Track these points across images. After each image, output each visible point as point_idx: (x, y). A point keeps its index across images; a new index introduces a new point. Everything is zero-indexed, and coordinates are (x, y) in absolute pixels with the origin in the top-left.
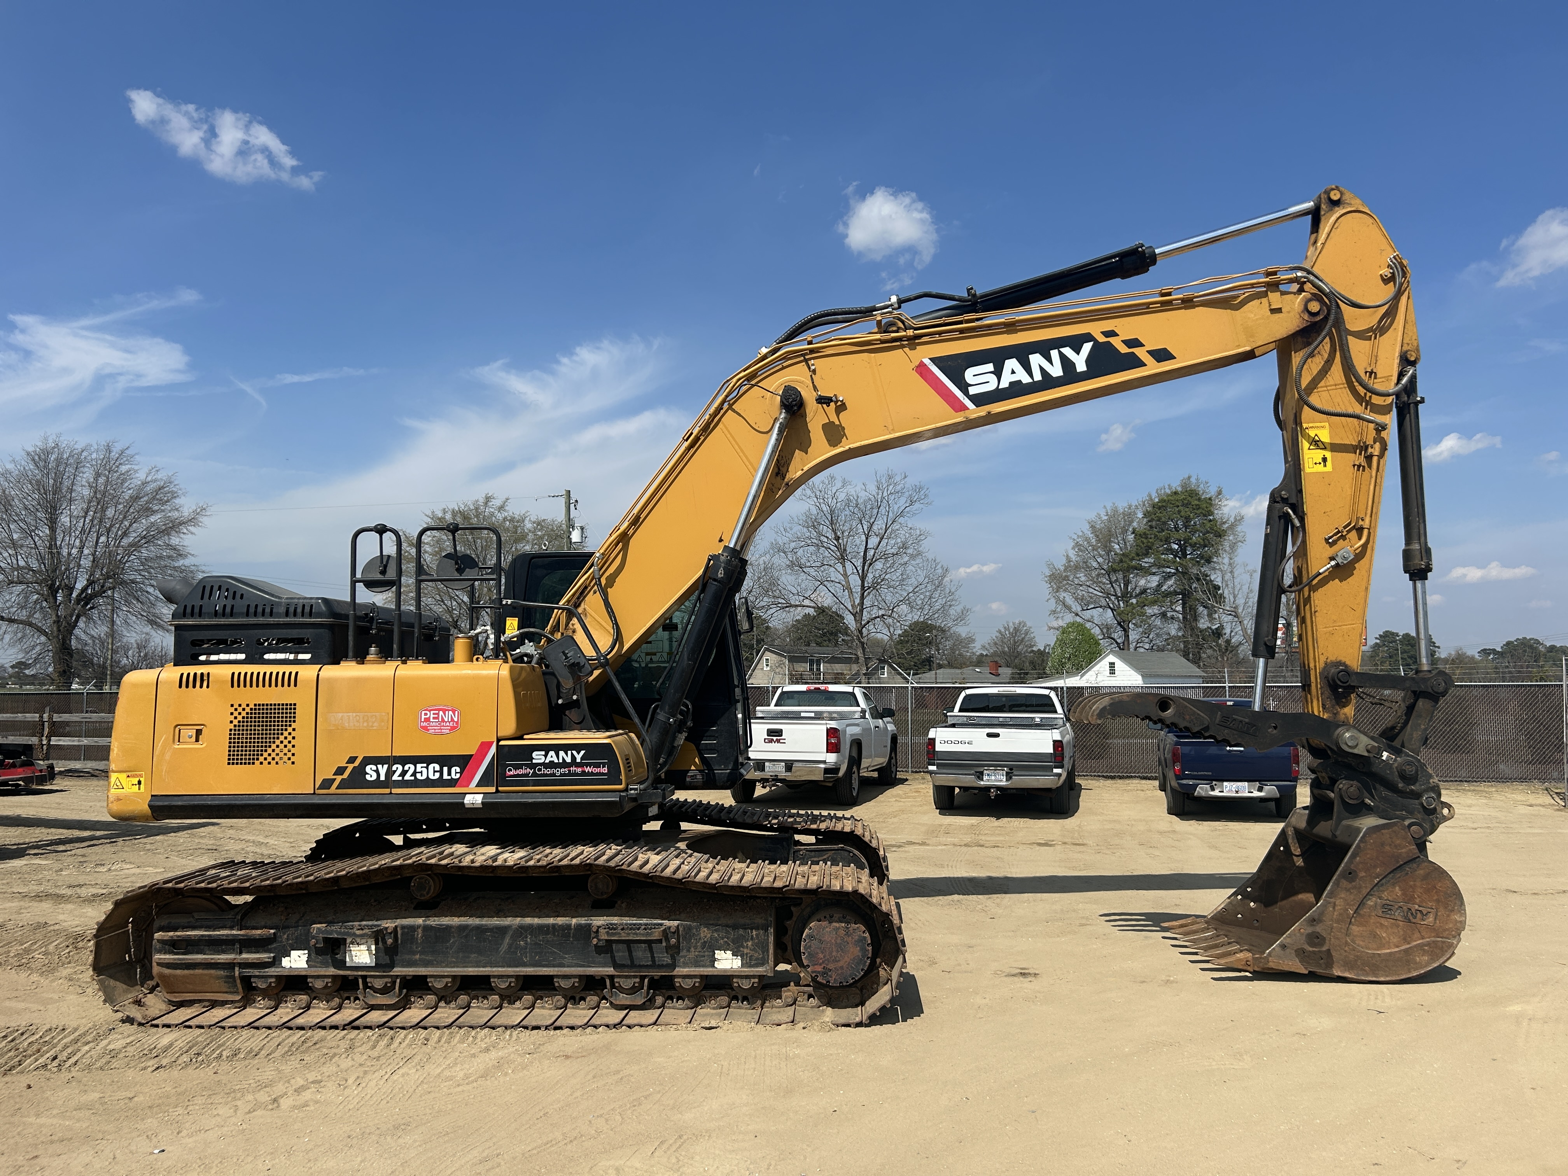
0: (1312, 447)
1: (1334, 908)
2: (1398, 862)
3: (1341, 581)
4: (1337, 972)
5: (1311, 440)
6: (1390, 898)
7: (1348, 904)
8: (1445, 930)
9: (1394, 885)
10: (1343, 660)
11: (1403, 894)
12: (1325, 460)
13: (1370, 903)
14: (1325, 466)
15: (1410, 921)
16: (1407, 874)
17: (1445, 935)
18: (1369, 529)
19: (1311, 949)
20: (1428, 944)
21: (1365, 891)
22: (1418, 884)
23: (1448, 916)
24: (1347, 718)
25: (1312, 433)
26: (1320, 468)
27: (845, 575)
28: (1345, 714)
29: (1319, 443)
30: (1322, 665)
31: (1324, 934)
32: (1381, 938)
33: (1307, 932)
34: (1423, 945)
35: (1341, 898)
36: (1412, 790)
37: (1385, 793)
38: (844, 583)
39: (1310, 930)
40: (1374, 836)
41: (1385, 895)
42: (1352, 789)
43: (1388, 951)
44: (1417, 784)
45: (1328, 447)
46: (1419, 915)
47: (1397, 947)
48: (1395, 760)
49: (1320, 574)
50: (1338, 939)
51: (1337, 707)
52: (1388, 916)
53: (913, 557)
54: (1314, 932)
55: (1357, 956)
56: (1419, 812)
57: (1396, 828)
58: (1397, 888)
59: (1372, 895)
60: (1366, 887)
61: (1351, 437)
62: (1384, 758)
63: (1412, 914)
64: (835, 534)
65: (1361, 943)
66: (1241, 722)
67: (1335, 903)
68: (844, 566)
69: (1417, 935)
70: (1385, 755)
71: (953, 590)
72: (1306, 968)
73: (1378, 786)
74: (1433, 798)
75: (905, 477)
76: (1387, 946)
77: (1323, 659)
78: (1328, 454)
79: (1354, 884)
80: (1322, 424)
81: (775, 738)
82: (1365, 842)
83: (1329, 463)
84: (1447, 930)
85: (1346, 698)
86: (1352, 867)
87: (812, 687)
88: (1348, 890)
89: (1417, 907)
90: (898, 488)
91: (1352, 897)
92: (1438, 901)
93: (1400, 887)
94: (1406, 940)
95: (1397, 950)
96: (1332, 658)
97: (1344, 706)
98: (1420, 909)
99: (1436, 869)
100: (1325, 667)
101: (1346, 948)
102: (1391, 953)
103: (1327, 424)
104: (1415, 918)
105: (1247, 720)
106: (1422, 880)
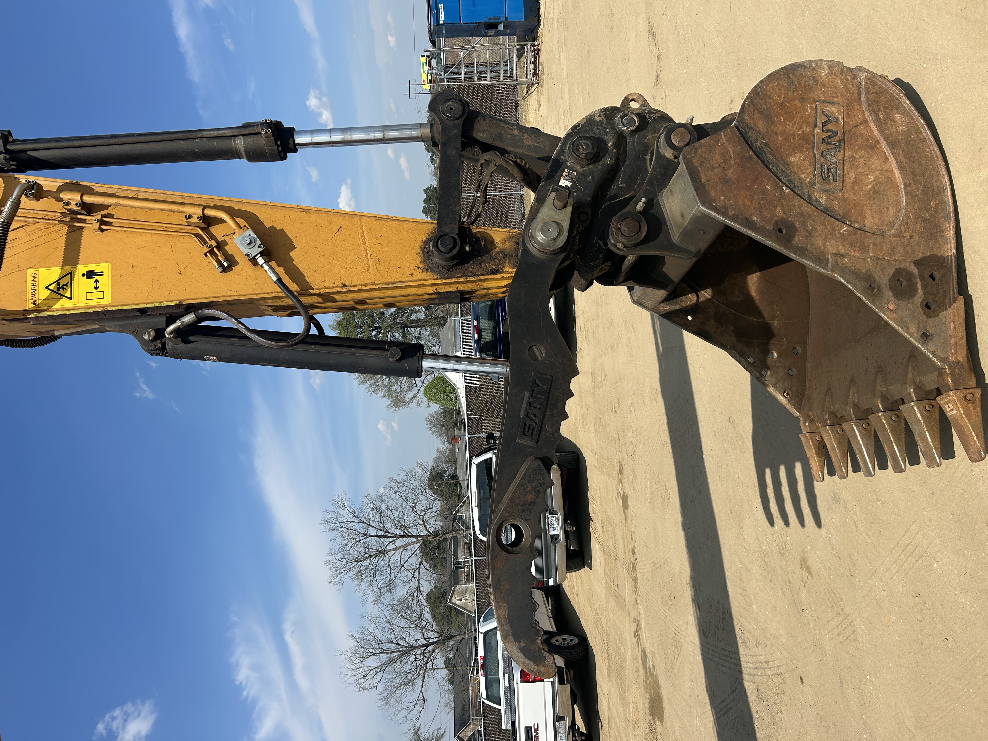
0: (68, 294)
1: (843, 256)
2: (750, 158)
3: (294, 248)
4: (950, 250)
5: (57, 296)
6: (810, 170)
7: (833, 234)
8: (848, 90)
9: (788, 164)
10: (419, 244)
11: (801, 151)
12: (90, 274)
13: (823, 199)
14: (101, 274)
15: (842, 141)
16: (766, 145)
17: (855, 90)
18: (205, 207)
19: (920, 292)
20: (875, 113)
21: (807, 208)
22: (780, 128)
23: (823, 85)
24: (510, 238)
25: (43, 294)
26: (104, 281)
27: (396, 549)
28: (505, 241)
29: (62, 283)
30: (428, 275)
31: (890, 271)
32: (877, 182)
33: (892, 298)
34: (877, 121)
35: (825, 246)
36: (615, 145)
37: (620, 182)
38: (402, 549)
39: (888, 294)
40: (713, 193)
41: (807, 177)
42: (625, 229)
43: (897, 172)
44: (605, 138)
45: (68, 269)
46: (830, 127)
47: (886, 158)
48: (571, 168)
49: (280, 280)
50: (893, 249)
51: (494, 252)
52: (840, 172)
53: (383, 502)
54: (891, 288)
55: (916, 218)
56: (644, 136)
57: (696, 161)
58: (792, 159)
59: (810, 197)
60: (800, 206)
61: (55, 235)
62: (569, 184)
63: (830, 137)
64: (366, 558)
65: (891, 213)
66: (530, 404)
67: (836, 254)
68: (390, 550)
69: (862, 129)
70: (563, 182)
71: (405, 473)
72: (955, 300)
73: (610, 193)
74: (622, 118)
75: (326, 511)
76: (888, 174)
77: (419, 275)
78: (82, 269)
79: (797, 225)
80: (29, 279)
81: (534, 734)
82: (725, 207)
83: (96, 268)
84: (845, 86)
85: (478, 240)
86: (770, 227)
87: (481, 671)
88: (809, 234)
89: (817, 131)
90: (334, 516)
91: (820, 227)
92: (803, 100)
93: (789, 155)
94: (873, 146)
95: (892, 159)
96: (417, 260)
97: (492, 242)
98: (819, 124)
99: (752, 103)
100: (432, 271)
101: (907, 235)
102: (901, 168)
103: (30, 272)
104: (834, 133)
105: (527, 395)
106: (773, 122)
